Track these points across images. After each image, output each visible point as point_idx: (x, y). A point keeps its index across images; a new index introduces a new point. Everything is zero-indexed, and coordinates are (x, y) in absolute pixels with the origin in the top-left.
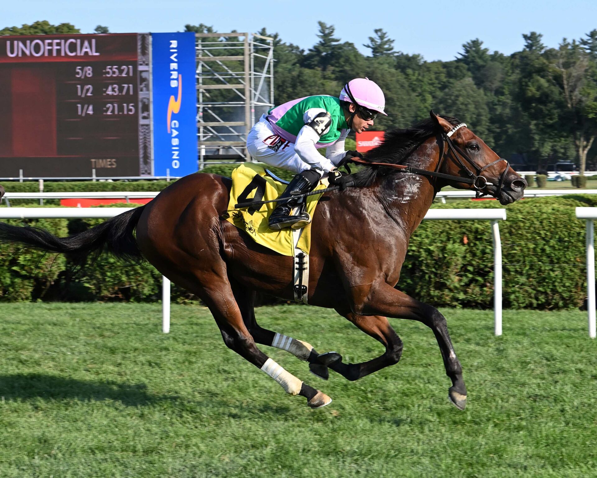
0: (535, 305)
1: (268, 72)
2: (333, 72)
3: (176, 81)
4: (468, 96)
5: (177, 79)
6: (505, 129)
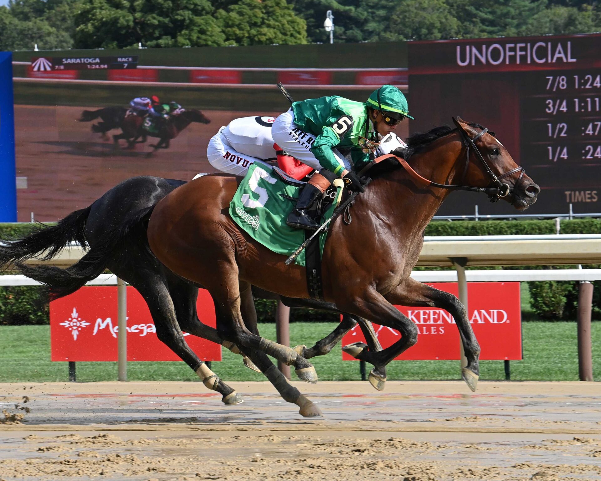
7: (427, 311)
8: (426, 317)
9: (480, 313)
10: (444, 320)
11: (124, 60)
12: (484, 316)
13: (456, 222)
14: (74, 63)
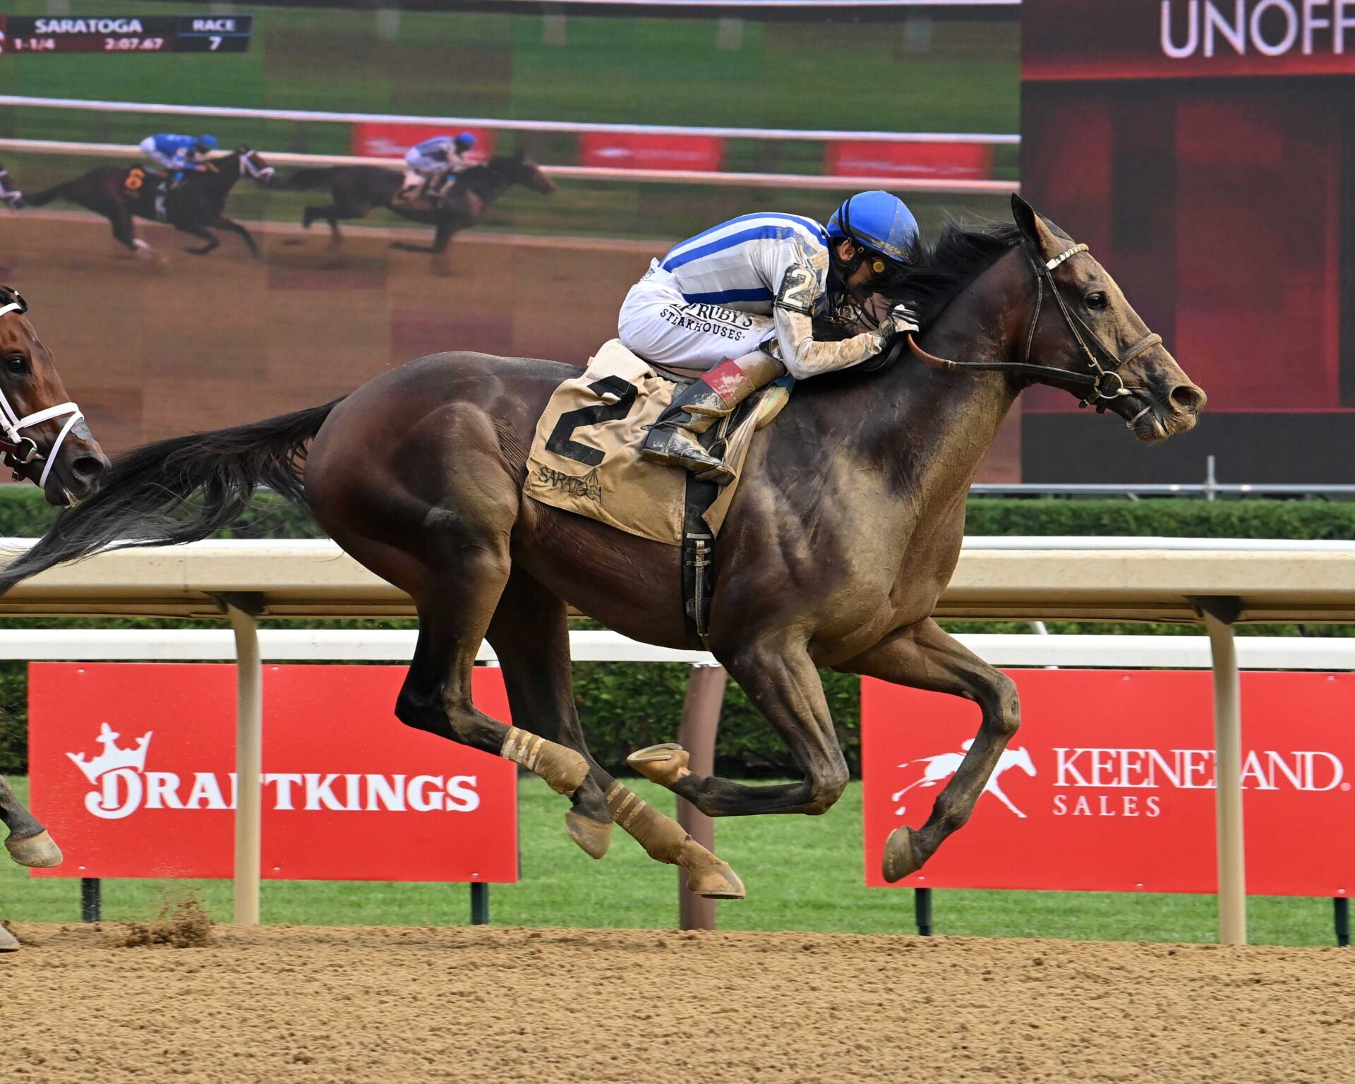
7: (1113, 752)
8: (1109, 766)
9: (1264, 761)
10: (1160, 776)
11: (210, 25)
12: (1277, 767)
13: (1155, 503)
14: (67, 34)
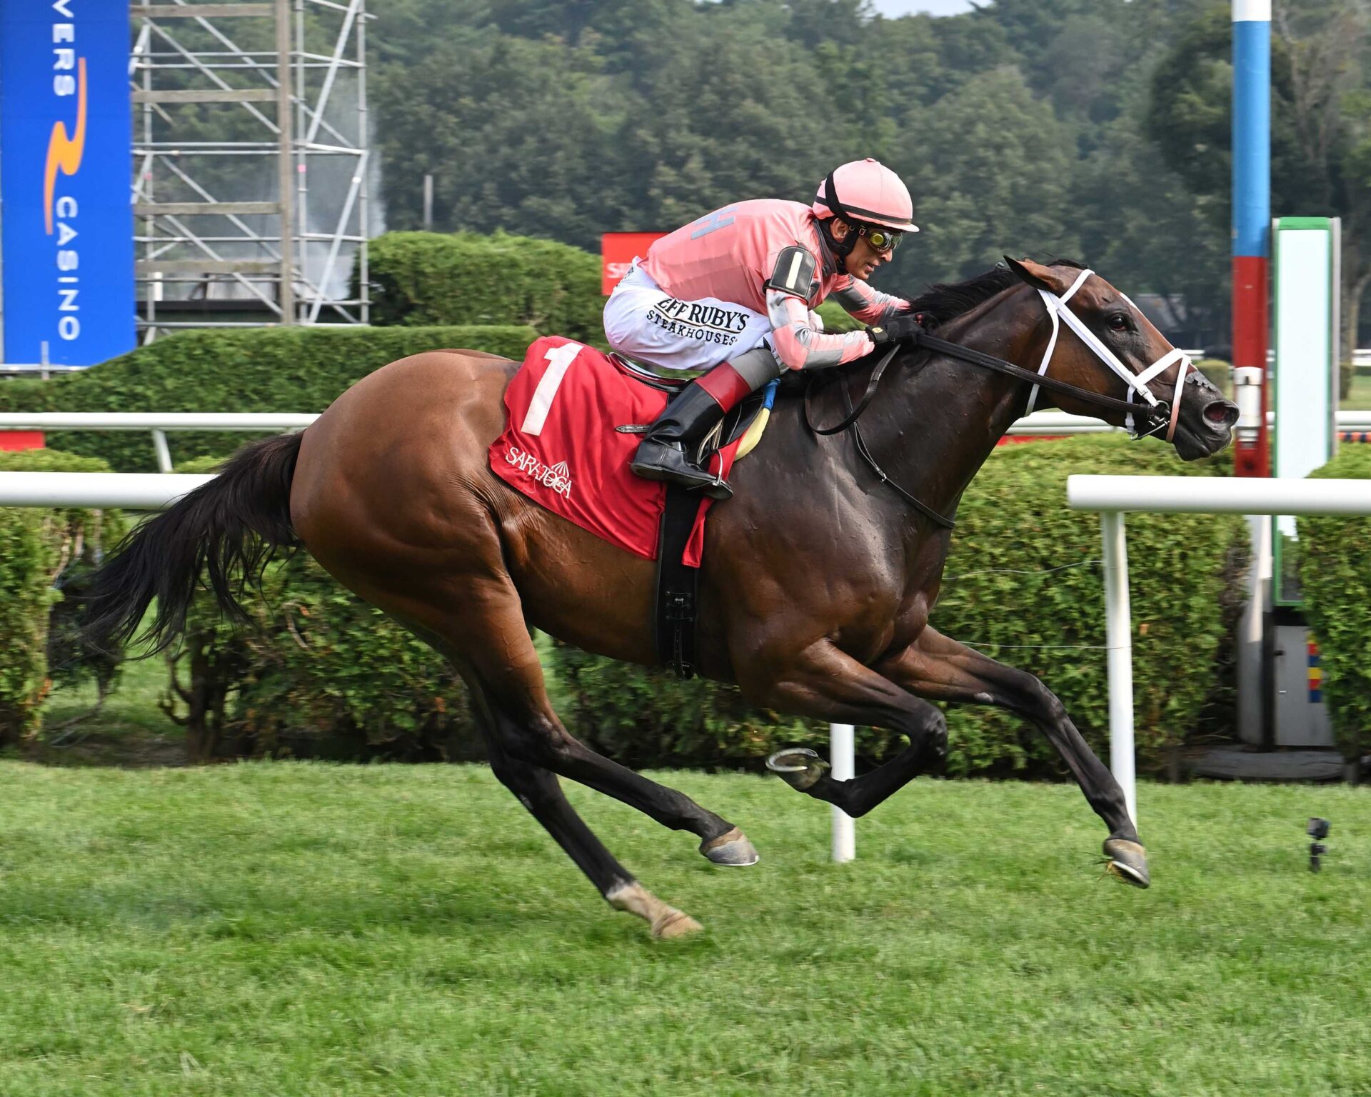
0: (1021, 764)
1: (350, 52)
2: (602, 50)
3: (68, 79)
4: (1006, 122)
5: (74, 72)
6: (1116, 220)
